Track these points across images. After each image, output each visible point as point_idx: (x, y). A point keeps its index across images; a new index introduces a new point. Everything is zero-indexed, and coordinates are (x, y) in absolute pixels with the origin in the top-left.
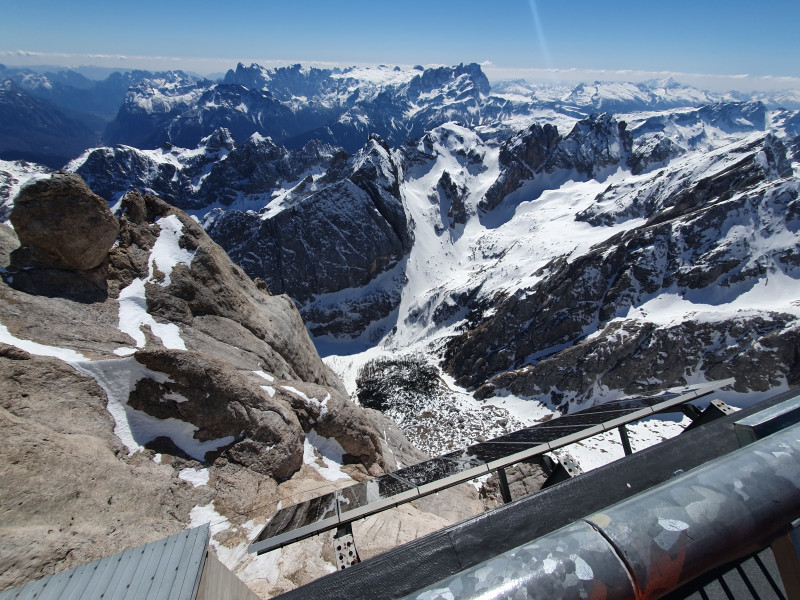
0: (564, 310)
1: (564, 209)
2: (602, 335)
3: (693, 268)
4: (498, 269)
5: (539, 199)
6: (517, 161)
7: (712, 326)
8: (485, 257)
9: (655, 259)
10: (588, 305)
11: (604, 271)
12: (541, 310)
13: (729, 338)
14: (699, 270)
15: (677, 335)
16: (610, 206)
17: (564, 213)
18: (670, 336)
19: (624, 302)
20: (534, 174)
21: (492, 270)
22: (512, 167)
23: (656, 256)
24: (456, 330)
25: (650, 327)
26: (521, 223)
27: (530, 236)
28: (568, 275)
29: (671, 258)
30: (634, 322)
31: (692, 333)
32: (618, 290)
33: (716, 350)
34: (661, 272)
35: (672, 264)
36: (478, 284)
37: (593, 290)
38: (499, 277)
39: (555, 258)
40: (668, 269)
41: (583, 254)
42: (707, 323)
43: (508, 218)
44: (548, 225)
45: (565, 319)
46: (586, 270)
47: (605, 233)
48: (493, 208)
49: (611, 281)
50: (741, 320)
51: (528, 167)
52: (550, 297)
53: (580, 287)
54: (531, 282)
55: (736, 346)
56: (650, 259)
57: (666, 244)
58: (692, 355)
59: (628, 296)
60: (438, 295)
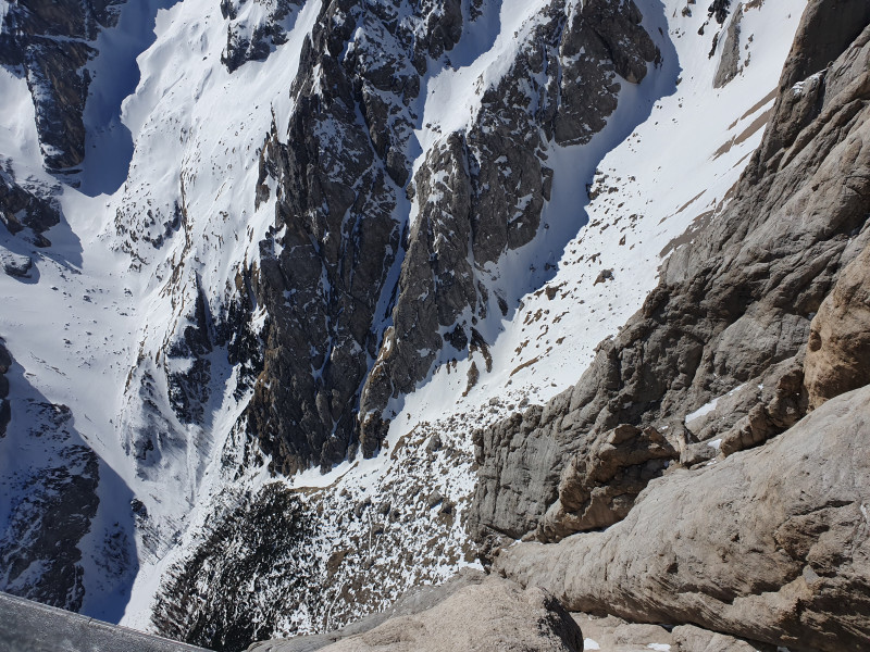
0: (348, 215)
1: (197, 67)
2: (422, 202)
3: (426, 21)
4: (199, 242)
5: (144, 78)
6: (36, 41)
7: (511, 79)
8: (158, 243)
9: (379, 45)
10: (367, 179)
11: (338, 114)
12: (320, 243)
13: (538, 77)
14: (434, 19)
15: (489, 123)
16: (254, 11)
17: (200, 77)
18: (486, 130)
19: (402, 135)
20: (91, 44)
21: (192, 253)
22: (37, 58)
23: (377, 39)
24: (238, 396)
25: (457, 139)
26: (155, 141)
27: (190, 150)
28: (303, 159)
29: (393, 28)
30: (436, 150)
31: (501, 104)
32: (380, 126)
33: (540, 103)
34: (401, 57)
35: (404, 37)
36: (194, 294)
37: (351, 153)
38: (212, 252)
39: (260, 151)
40: (404, 46)
41: (291, 114)
42: (503, 79)
43: (126, 149)
44: (199, 111)
45: (360, 226)
46: (316, 133)
47: (287, 60)
48: (82, 154)
49: (360, 120)
50: (527, 45)
51: (67, 39)
52: (312, 215)
53: (332, 163)
54: (265, 216)
55: (550, 79)
56: (372, 50)
57: (369, 14)
58: (526, 131)
59: (398, 122)
60: (148, 376)
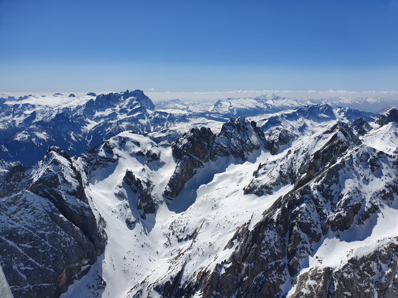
0: (260, 274)
1: (233, 186)
2: (298, 289)
3: (336, 215)
4: (195, 249)
5: (213, 181)
6: (188, 155)
7: (368, 259)
8: (180, 241)
9: (310, 214)
10: (277, 264)
11: (278, 231)
12: (242, 280)
13: (384, 266)
14: (340, 216)
15: (349, 273)
16: (265, 179)
17: (232, 191)
18: (345, 275)
19: (302, 255)
20: (203, 163)
21: (189, 252)
22: (185, 160)
23: (310, 211)
25: (328, 271)
26: (203, 203)
27: (213, 213)
28: (254, 241)
29: (319, 210)
30: (316, 270)
31: (358, 268)
32: (295, 245)
33: (380, 278)
34: (317, 223)
35: (323, 216)
36: (179, 269)
37: (276, 249)
38: (197, 256)
39: (239, 228)
40: (321, 220)
41: (259, 221)
42: (364, 257)
43: (192, 201)
44: (225, 201)
45: (264, 282)
46: (265, 233)
47: (268, 201)
48: (177, 195)
49: (287, 238)
50: (382, 248)
51: (197, 159)
52: (245, 265)
53: (265, 249)
54: (225, 255)
55: (390, 270)
56: (306, 214)
57: (312, 201)
58: (367, 287)
59: (303, 248)
